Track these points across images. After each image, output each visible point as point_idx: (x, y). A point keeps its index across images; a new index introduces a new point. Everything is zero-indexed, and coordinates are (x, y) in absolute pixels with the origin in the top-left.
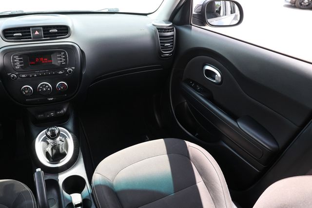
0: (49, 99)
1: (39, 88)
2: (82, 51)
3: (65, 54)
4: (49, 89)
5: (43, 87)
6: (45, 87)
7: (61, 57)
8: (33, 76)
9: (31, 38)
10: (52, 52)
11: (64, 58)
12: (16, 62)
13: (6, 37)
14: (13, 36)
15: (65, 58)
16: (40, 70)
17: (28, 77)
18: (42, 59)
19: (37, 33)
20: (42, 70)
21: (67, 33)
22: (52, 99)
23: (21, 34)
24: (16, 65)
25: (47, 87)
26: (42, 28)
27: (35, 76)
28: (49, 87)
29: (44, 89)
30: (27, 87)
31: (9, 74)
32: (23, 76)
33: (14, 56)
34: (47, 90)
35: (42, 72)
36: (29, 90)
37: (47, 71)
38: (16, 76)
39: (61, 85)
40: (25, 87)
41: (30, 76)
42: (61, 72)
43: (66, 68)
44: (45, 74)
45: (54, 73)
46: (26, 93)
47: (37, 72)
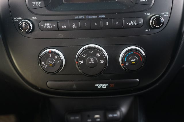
0: (100, 86)
1: (80, 58)
4: (102, 62)
5: (89, 55)
6: (94, 55)
8: (69, 29)
16: (85, 15)
17: (58, 29)
20: (89, 15)
22: (104, 86)
25: (98, 55)
27: (74, 26)
28: (102, 57)
29: (92, 61)
30: (52, 52)
31: (17, 19)
32: (48, 26)
34: (96, 64)
35: (89, 19)
36: (57, 60)
37: (103, 18)
38: (31, 25)
39: (131, 55)
40: (49, 52)
41: (63, 27)
42: (134, 23)
43: (148, 14)
44: (96, 24)
45: (117, 23)
46: (48, 65)
47: (80, 17)
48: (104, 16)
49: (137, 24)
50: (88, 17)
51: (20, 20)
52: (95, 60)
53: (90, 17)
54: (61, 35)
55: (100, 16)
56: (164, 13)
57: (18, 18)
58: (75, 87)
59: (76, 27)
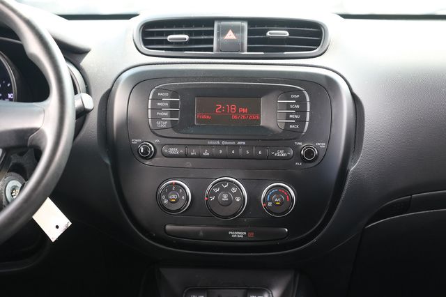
0: (235, 234)
1: (212, 193)
3: (301, 101)
4: (238, 199)
5: (222, 190)
6: (228, 190)
7: (288, 106)
8: (200, 156)
9: (211, 49)
10: (265, 91)
11: (297, 111)
12: (160, 109)
14: (166, 42)
15: (302, 112)
16: (221, 140)
17: (186, 155)
18: (233, 108)
19: (230, 36)
20: (225, 140)
21: (317, 43)
22: (240, 235)
23: (187, 37)
24: (159, 119)
25: (234, 190)
26: (245, 25)
27: (206, 153)
28: (239, 193)
29: (225, 198)
30: (176, 184)
31: (135, 141)
32: (174, 151)
33: (160, 90)
34: (230, 202)
35: (225, 145)
36: (181, 194)
37: (242, 145)
38: (153, 149)
39: (276, 193)
40: (172, 184)
41: (192, 154)
42: (281, 153)
43: (299, 143)
44: (233, 152)
45: (260, 153)
46: (170, 201)
47: (214, 143)
48: (244, 143)
49: (285, 155)
50: (224, 143)
51: (139, 143)
52: (229, 197)
53: (227, 143)
54: (188, 163)
55: (239, 143)
56: (319, 144)
57: (137, 140)
58: (201, 234)
59: (208, 154)
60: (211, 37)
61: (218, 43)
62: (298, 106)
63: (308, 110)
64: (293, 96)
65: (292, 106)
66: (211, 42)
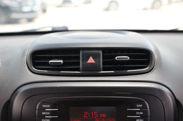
2: (177, 102)
3: (144, 109)
9: (78, 70)
11: (142, 116)
12: (43, 117)
13: (35, 65)
14: (47, 64)
19: (91, 60)
23: (61, 61)
26: (101, 52)
33: (44, 103)
60: (78, 61)
61: (83, 65)
62: (142, 113)
63: (149, 115)
64: (138, 106)
65: (137, 113)
66: (78, 64)
